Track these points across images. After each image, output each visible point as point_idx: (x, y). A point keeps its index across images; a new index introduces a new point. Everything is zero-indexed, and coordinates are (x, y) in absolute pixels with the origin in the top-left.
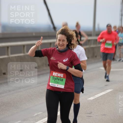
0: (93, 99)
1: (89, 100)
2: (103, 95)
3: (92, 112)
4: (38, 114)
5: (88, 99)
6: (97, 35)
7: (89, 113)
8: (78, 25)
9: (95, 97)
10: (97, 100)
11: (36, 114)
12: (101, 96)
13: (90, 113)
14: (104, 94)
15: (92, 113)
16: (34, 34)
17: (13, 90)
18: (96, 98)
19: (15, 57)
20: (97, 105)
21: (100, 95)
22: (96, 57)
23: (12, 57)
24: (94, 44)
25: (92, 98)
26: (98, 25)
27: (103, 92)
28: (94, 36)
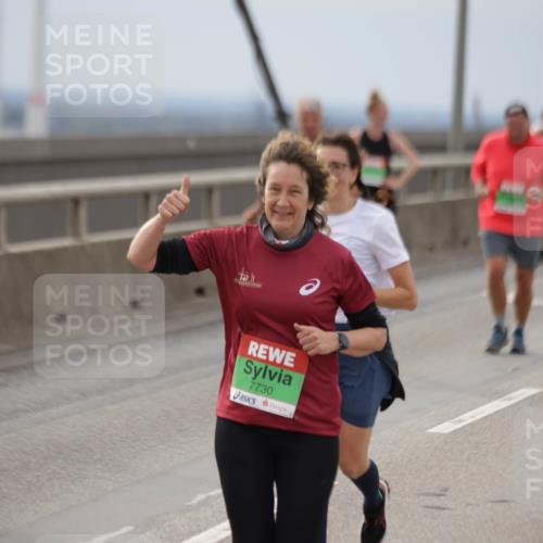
0: (452, 429)
1: (433, 434)
2: (496, 413)
3: (446, 490)
4: (208, 498)
5: (431, 431)
6: (472, 147)
7: (432, 491)
8: (376, 106)
9: (460, 421)
10: (471, 434)
11: (201, 497)
12: (486, 418)
13: (437, 492)
14: (503, 410)
15: (448, 493)
16: (192, 145)
17: (101, 392)
18: (464, 427)
19: (109, 244)
20: (468, 459)
21: (485, 414)
22: (465, 243)
23: (94, 245)
24: (456, 186)
25: (446, 428)
26: (477, 103)
27: (499, 397)
28: (456, 150)
